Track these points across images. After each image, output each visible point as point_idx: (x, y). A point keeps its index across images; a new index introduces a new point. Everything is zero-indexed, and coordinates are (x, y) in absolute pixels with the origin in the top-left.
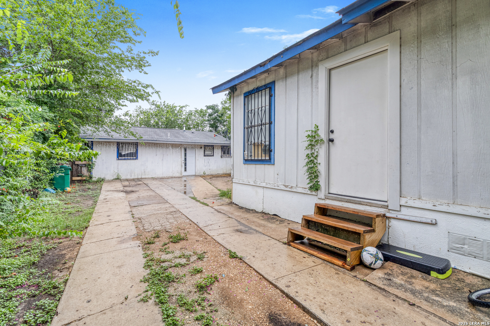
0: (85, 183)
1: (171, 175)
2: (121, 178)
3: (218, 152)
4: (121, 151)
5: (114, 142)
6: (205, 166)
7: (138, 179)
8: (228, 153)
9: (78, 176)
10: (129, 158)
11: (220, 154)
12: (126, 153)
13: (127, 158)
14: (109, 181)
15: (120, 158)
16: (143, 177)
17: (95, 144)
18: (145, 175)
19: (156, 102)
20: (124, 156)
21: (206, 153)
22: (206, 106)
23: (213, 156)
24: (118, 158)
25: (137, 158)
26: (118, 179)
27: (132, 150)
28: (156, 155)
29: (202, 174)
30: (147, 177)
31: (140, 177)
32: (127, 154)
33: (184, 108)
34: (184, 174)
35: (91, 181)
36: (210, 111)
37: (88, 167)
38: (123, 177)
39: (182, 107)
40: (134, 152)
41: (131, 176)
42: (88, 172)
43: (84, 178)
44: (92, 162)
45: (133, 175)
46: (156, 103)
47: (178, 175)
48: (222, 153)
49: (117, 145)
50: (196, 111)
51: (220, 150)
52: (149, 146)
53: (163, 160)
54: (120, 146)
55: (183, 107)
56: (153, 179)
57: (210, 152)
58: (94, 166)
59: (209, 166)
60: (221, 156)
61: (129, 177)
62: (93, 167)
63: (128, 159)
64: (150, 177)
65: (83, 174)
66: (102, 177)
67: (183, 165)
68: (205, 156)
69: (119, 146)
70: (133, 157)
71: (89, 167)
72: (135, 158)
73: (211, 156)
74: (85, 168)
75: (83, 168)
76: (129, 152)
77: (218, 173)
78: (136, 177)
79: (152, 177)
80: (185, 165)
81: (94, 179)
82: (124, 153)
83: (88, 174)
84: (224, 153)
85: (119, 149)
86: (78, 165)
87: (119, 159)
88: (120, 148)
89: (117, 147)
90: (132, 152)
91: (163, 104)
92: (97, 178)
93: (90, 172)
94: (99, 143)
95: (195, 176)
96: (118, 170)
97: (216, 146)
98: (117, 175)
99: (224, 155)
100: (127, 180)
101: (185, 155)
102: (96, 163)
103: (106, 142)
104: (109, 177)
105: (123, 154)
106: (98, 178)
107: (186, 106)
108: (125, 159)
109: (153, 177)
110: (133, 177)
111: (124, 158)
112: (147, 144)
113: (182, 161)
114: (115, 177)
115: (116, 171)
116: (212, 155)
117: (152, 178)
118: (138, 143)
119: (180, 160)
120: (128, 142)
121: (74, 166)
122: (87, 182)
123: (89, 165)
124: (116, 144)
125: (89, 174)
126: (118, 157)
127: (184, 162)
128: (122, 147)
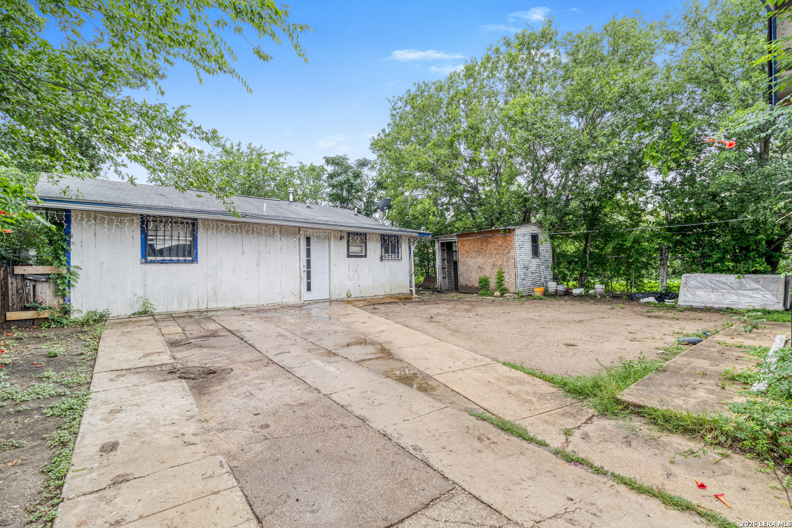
0: (49, 327)
1: (277, 300)
2: (155, 312)
3: (374, 248)
4: (152, 240)
5: (133, 215)
6: (350, 280)
7: (200, 312)
8: (393, 252)
9: (26, 309)
10: (173, 258)
11: (379, 253)
12: (167, 246)
13: (169, 258)
14: (123, 322)
15: (149, 258)
16: (212, 306)
17: (76, 218)
18: (216, 300)
19: (223, 140)
20: (161, 252)
21: (352, 249)
22: (325, 157)
23: (365, 256)
24: (146, 259)
25: (195, 260)
26: (145, 313)
27: (182, 238)
28: (243, 253)
29: (344, 296)
30: (220, 305)
31: (203, 307)
32: (170, 248)
33: (281, 159)
34: (307, 296)
35: (65, 321)
36: (330, 169)
37: (55, 283)
38: (160, 308)
39: (277, 157)
40: (188, 243)
41: (181, 305)
42: (56, 296)
43: (46, 314)
44: (68, 269)
45: (186, 301)
46: (223, 143)
47: (292, 300)
48: (383, 251)
49: (142, 222)
50: (302, 169)
51: (379, 245)
52: (227, 228)
53: (258, 264)
54: (151, 226)
55: (280, 155)
56: (236, 312)
57: (359, 249)
58: (75, 280)
59: (358, 279)
60: (381, 258)
61: (174, 308)
62: (72, 283)
63: (171, 262)
64: (229, 305)
65: (41, 304)
66: (100, 310)
67: (304, 275)
68: (349, 256)
69: (147, 226)
70: (184, 256)
71: (59, 282)
72: (190, 259)
73: (361, 256)
74: (46, 286)
75: (39, 287)
76: (175, 243)
77: (375, 294)
78: (194, 307)
79: (232, 306)
80: (309, 277)
81: (74, 316)
82: (162, 247)
83: (56, 303)
84: (387, 251)
85: (146, 235)
86: (23, 277)
87: (146, 262)
88: (150, 233)
89: (142, 228)
90: (181, 243)
91: (235, 148)
92: (85, 312)
93: (64, 296)
94: (88, 216)
95: (330, 301)
96: (145, 291)
97: (370, 233)
98: (142, 303)
99: (386, 255)
100: (172, 317)
101: (308, 254)
102: (80, 272)
103: (109, 213)
104: (120, 308)
105: (158, 247)
106: (89, 313)
107: (287, 153)
108: (162, 262)
109: (237, 305)
110: (185, 308)
111: (162, 258)
112: (222, 225)
113: (302, 267)
114: (138, 308)
115: (140, 293)
116: (363, 254)
117: (234, 308)
118: (196, 219)
119: (298, 264)
120: (172, 218)
121: (10, 280)
122: (53, 326)
123: (60, 276)
124: (137, 221)
125: (61, 302)
126: (144, 255)
127: (305, 269)
128: (156, 230)
